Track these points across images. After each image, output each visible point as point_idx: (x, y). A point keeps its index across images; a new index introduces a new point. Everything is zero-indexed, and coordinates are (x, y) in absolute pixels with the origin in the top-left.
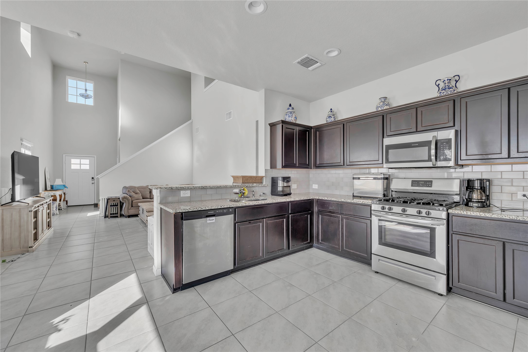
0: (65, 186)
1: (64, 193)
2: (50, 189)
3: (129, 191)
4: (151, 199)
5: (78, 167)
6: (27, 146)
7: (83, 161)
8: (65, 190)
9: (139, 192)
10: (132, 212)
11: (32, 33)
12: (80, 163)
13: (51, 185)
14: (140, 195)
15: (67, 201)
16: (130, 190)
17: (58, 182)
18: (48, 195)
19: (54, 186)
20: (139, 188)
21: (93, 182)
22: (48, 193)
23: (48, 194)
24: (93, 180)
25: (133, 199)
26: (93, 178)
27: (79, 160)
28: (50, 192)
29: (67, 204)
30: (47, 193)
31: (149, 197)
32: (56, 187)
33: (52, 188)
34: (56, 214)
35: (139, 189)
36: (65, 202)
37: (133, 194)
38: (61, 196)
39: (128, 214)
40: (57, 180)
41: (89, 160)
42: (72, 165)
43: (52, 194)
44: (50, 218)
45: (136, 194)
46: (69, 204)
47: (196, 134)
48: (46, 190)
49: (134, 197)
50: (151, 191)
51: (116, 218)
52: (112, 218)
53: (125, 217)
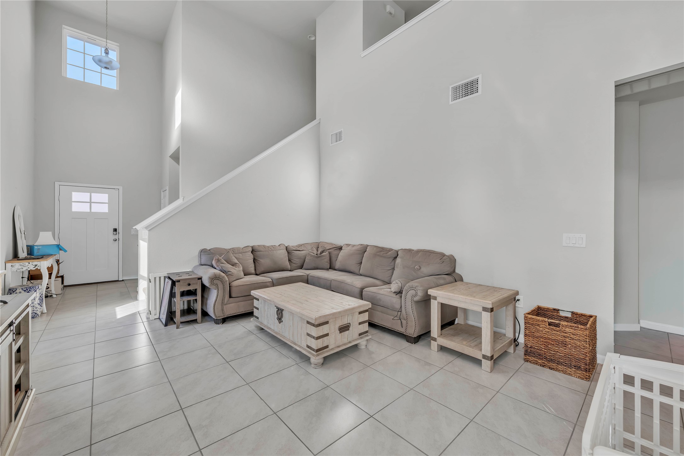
0: (59, 247)
1: (58, 262)
3: (218, 260)
4: (257, 275)
5: (85, 208)
7: (97, 197)
8: (61, 256)
10: (232, 308)
12: (92, 204)
13: (27, 246)
15: (62, 277)
16: (220, 258)
17: (45, 239)
18: (22, 270)
19: (36, 247)
20: (234, 251)
21: (116, 237)
22: (21, 265)
23: (20, 267)
24: (115, 233)
25: (231, 279)
26: (115, 230)
27: (89, 194)
28: (26, 263)
29: (63, 283)
30: (17, 265)
31: (253, 271)
32: (39, 249)
33: (31, 253)
34: (39, 314)
36: (60, 279)
37: (228, 267)
38: (50, 269)
39: (222, 315)
40: (42, 234)
41: (107, 195)
42: (73, 203)
43: (32, 268)
44: (25, 362)
45: (233, 265)
46: (66, 283)
47: (331, 145)
48: (16, 256)
49: (233, 273)
50: (256, 258)
51: (194, 325)
52: (184, 324)
53: (217, 322)
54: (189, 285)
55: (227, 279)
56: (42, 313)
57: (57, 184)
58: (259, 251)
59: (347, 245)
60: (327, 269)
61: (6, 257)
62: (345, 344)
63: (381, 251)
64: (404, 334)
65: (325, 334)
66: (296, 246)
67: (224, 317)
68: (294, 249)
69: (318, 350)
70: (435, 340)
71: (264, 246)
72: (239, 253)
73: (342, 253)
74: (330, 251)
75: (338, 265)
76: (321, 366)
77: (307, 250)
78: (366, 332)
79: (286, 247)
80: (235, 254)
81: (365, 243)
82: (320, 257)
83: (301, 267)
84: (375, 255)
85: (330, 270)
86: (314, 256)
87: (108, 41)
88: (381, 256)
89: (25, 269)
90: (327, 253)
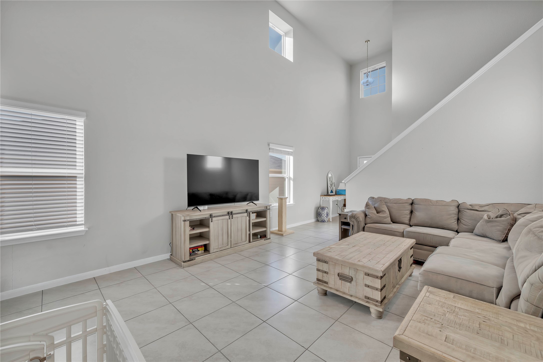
6: (281, 150)
9: (386, 209)
14: (388, 215)
20: (390, 201)
31: (407, 222)
43: (327, 199)
44: (267, 228)
48: (327, 194)
50: (413, 210)
54: (345, 218)
58: (417, 204)
60: (499, 241)
61: (320, 194)
65: (325, 271)
72: (395, 203)
79: (459, 204)
80: (390, 203)
82: (490, 222)
83: (471, 231)
89: (325, 199)
90: (508, 219)
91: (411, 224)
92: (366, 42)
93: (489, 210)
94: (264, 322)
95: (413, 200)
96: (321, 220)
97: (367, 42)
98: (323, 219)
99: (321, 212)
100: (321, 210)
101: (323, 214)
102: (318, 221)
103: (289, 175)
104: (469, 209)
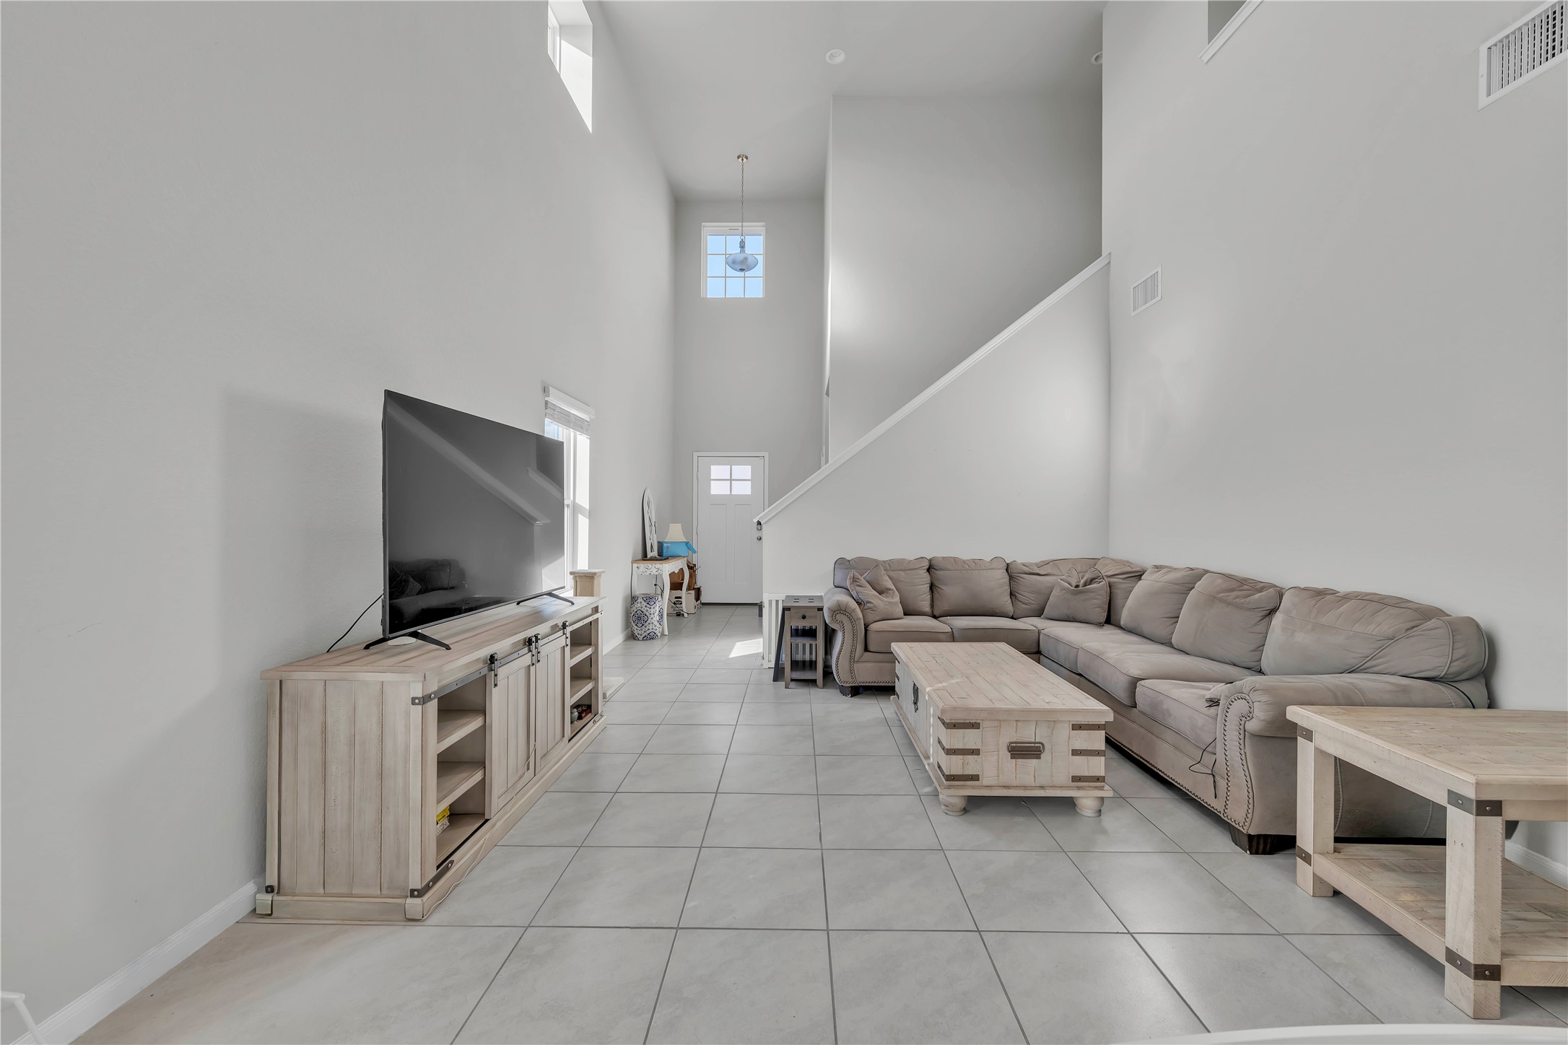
0: (690, 546)
1: (692, 568)
2: (655, 554)
3: (854, 580)
4: (935, 617)
5: (725, 489)
6: (568, 414)
7: (737, 471)
8: (693, 558)
9: (890, 584)
10: (867, 673)
11: (595, 55)
12: (733, 482)
13: (658, 542)
14: (897, 599)
15: (699, 590)
16: (859, 576)
17: (675, 534)
18: (645, 574)
19: (665, 545)
20: (890, 566)
21: (760, 534)
22: (648, 568)
23: (645, 570)
24: (759, 527)
25: (871, 617)
26: (759, 523)
27: (729, 467)
28: (653, 565)
29: (698, 598)
30: (643, 567)
31: (927, 609)
32: (668, 547)
33: (661, 552)
34: (659, 635)
35: (891, 573)
36: (695, 593)
37: (869, 593)
39: (851, 680)
40: (672, 527)
41: (750, 467)
42: (712, 482)
43: (654, 572)
44: (595, 679)
45: (881, 593)
46: (704, 599)
47: (1133, 314)
48: (645, 557)
49: (875, 607)
50: (936, 583)
51: (811, 690)
52: (799, 683)
53: (844, 690)
54: (804, 617)
55: (861, 616)
56: (663, 635)
57: (696, 454)
58: (942, 570)
59: (1156, 567)
60: (1100, 625)
61: (634, 555)
62: (1025, 788)
63: (1233, 590)
64: (1222, 816)
65: (971, 749)
66: (1036, 565)
67: (853, 685)
68: (1026, 569)
69: (951, 778)
70: (1307, 858)
71: (955, 559)
72: (901, 570)
73: (1141, 587)
74: (1112, 580)
75: (1125, 617)
76: (962, 813)
77: (1060, 573)
78: (1098, 779)
79: (1008, 565)
80: (892, 571)
81: (1200, 564)
82: (1081, 592)
83: (1039, 613)
84: (1212, 599)
85: (1107, 626)
86: (1068, 589)
87: (744, 224)
88: (1229, 604)
89: (648, 572)
90: (1104, 585)
91: (936, 613)
92: (739, 157)
93: (1053, 573)
94: (979, 931)
95: (930, 561)
96: (644, 635)
97: (742, 160)
98: (651, 631)
99: (647, 611)
100: (645, 604)
101: (652, 616)
102: (632, 637)
103: (572, 498)
104: (1027, 572)
